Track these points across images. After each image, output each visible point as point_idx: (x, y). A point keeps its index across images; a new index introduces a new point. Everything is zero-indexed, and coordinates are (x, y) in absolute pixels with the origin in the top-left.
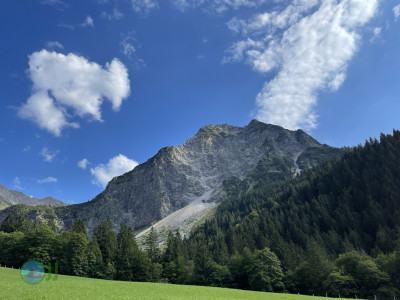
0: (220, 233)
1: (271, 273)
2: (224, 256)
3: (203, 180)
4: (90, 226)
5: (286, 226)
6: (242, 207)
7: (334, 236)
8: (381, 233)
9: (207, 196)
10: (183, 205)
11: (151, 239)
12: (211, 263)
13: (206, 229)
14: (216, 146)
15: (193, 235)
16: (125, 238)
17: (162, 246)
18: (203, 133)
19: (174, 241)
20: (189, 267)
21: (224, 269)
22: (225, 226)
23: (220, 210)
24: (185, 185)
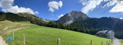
0: (73, 25)
1: (78, 30)
2: (74, 27)
3: (72, 18)
4: (58, 23)
5: (81, 25)
6: (76, 22)
7: (86, 27)
8: (90, 27)
9: (72, 20)
10: (69, 21)
11: (65, 25)
12: (72, 28)
13: (72, 24)
14: (74, 14)
15: (70, 25)
16: (62, 25)
17: (66, 25)
18: (73, 12)
19: (68, 25)
20: (69, 28)
21: (73, 29)
22: (74, 24)
23: (74, 22)
24: (70, 18)
